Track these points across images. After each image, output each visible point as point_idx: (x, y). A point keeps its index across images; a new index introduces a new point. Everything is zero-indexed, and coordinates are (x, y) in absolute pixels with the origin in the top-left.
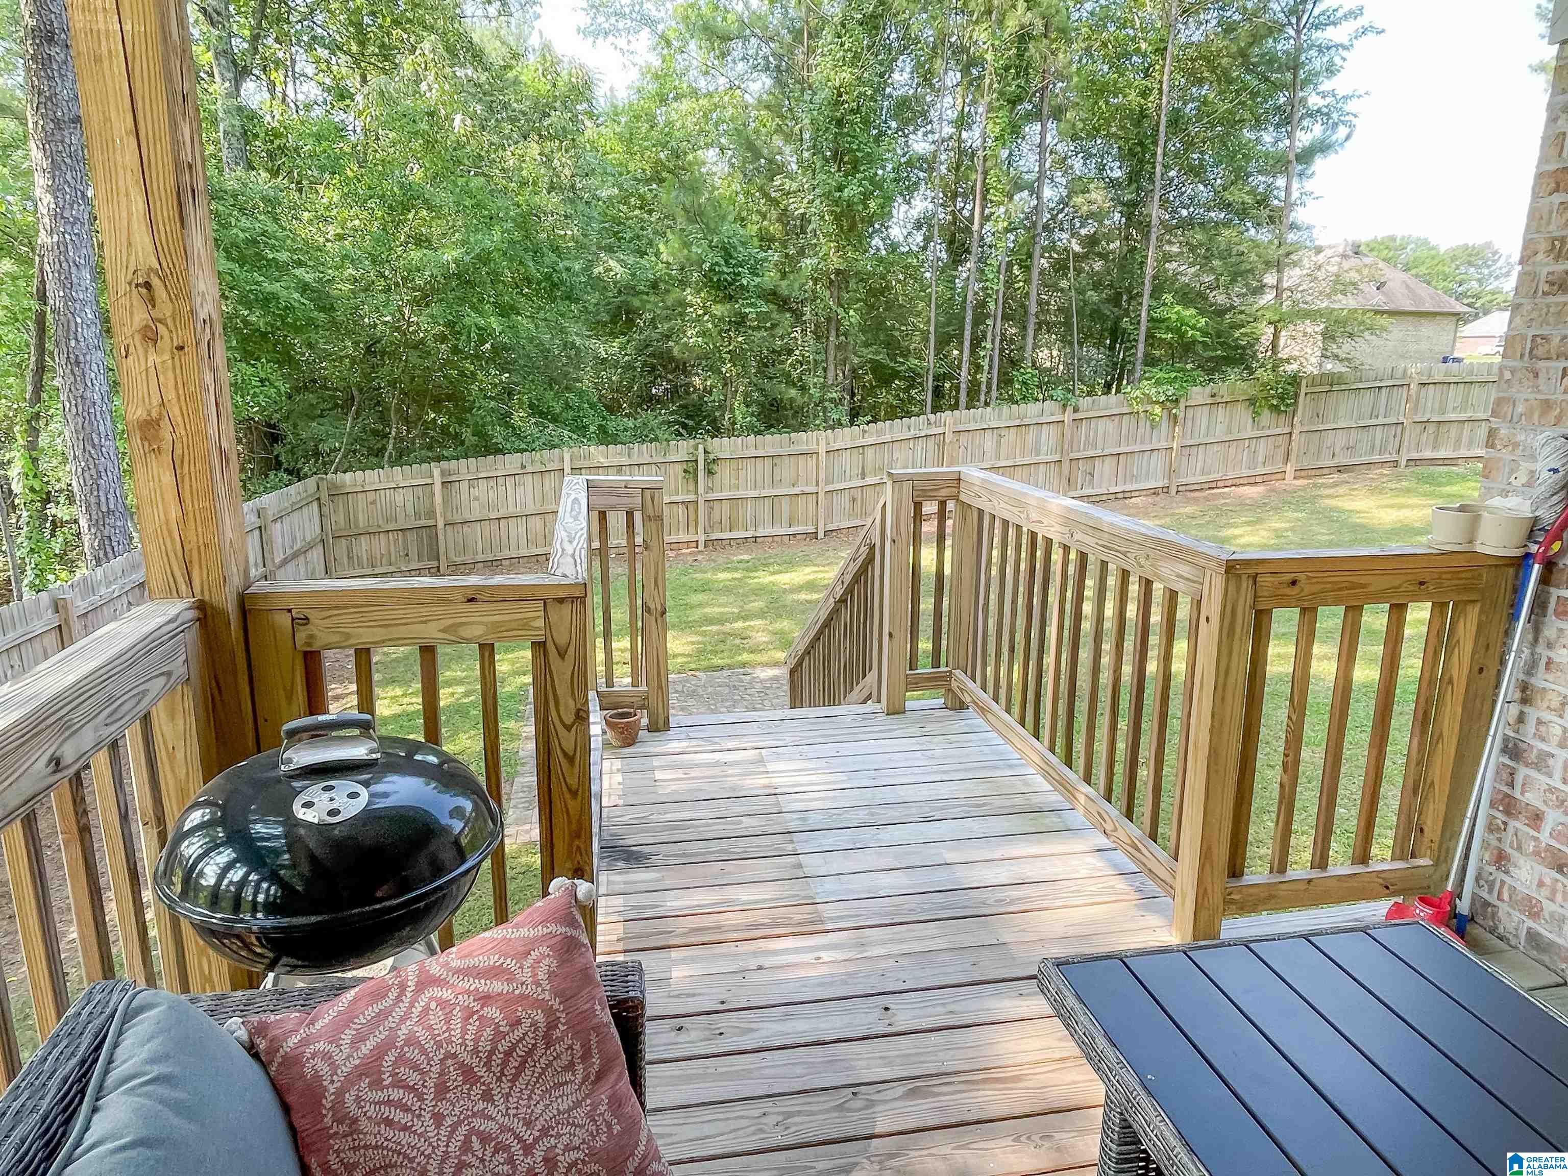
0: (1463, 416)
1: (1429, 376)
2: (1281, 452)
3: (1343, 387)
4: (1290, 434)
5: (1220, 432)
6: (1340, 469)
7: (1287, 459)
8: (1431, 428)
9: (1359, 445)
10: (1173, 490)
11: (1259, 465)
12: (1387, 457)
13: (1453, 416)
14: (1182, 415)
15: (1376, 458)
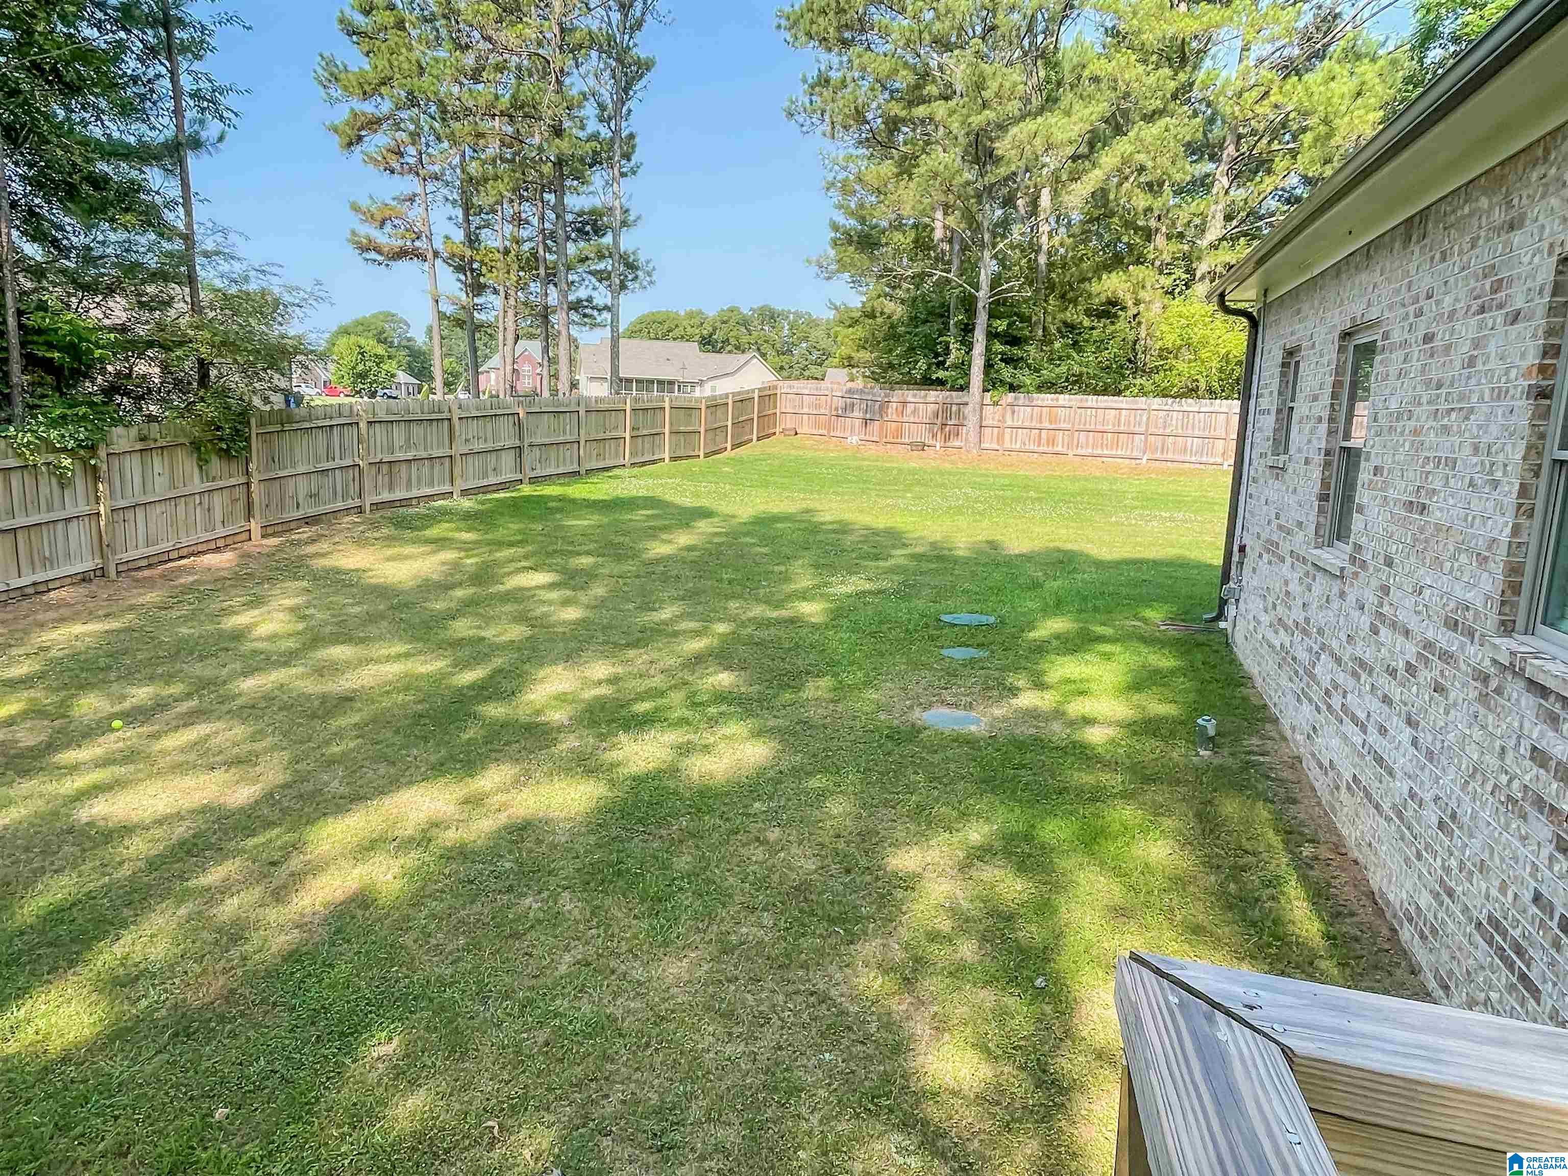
0: (410, 455)
1: (374, 414)
2: (241, 505)
3: (296, 426)
4: (248, 484)
5: (160, 487)
6: (309, 521)
7: (249, 515)
8: (385, 468)
9: (321, 492)
10: (113, 574)
11: (219, 525)
12: (350, 503)
13: (400, 455)
14: (104, 467)
15: (340, 505)
